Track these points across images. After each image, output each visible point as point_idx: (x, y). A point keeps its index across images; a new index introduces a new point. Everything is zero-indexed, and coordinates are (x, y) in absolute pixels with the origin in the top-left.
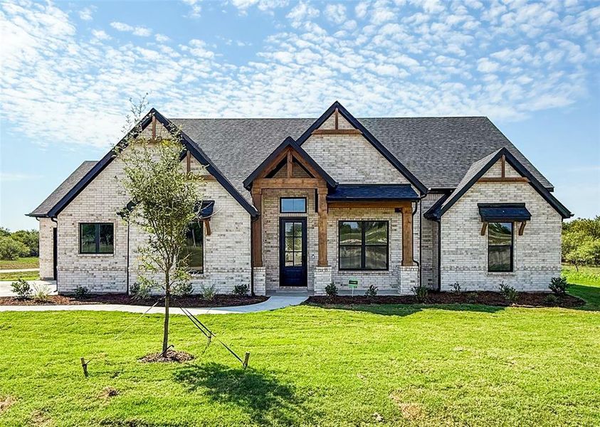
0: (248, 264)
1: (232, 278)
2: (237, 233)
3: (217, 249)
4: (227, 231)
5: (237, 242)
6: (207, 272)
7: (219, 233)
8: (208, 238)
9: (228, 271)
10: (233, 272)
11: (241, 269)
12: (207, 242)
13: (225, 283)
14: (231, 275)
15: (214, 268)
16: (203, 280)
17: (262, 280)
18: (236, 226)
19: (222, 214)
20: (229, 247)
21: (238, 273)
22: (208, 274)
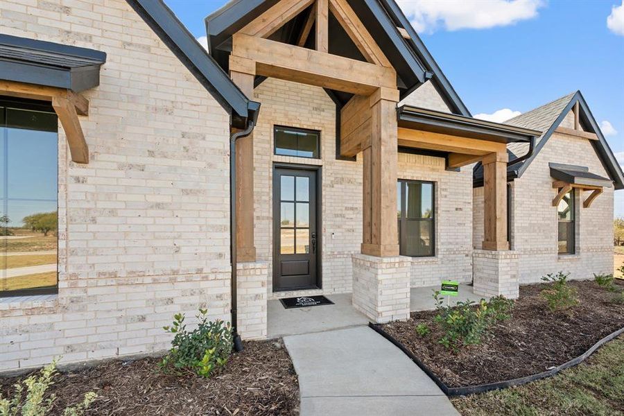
0: (220, 255)
1: (171, 301)
2: (186, 163)
3: (113, 212)
4: (151, 153)
5: (186, 192)
6: (73, 287)
7: (122, 159)
8: (77, 170)
9: (155, 282)
10: (173, 281)
11: (200, 271)
12: (73, 186)
13: (143, 319)
14: (164, 291)
15: (100, 274)
16: (57, 318)
17: (257, 297)
18: (185, 142)
19: (133, 99)
20: (158, 206)
21: (188, 286)
22: (77, 293)
